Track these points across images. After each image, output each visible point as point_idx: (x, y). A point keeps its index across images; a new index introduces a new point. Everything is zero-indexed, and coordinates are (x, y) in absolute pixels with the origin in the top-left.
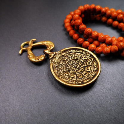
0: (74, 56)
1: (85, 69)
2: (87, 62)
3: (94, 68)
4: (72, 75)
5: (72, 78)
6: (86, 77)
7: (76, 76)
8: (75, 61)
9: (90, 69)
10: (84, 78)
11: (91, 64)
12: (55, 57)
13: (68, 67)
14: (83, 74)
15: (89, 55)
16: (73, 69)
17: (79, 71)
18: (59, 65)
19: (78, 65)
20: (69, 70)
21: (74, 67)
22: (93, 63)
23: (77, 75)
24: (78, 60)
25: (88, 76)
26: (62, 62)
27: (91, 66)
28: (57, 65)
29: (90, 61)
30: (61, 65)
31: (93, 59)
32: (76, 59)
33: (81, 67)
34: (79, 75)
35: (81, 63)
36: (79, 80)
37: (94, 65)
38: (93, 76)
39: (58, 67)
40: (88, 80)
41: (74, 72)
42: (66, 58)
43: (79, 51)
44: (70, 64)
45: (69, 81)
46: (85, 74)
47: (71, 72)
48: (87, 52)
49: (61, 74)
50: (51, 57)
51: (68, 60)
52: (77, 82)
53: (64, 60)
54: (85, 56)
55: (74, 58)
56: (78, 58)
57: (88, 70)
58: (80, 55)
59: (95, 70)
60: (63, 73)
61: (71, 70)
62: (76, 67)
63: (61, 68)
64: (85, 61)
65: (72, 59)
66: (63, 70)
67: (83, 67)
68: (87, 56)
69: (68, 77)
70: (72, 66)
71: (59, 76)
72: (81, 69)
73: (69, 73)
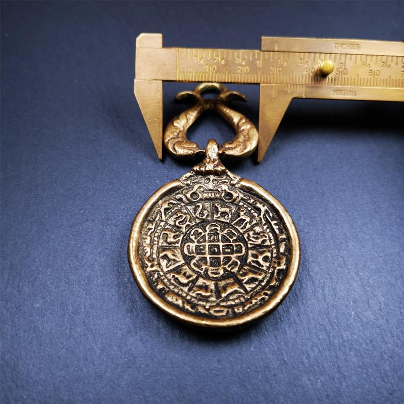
0: (254, 226)
1: (223, 278)
2: (255, 273)
3: (243, 304)
4: (178, 252)
5: (165, 257)
6: (194, 295)
7: (182, 266)
8: (235, 238)
9: (232, 294)
10: (186, 289)
11: (253, 289)
12: (212, 177)
13: (200, 231)
14: (201, 282)
15: (283, 267)
16: (204, 246)
17: (204, 267)
18: (191, 203)
19: (224, 253)
20: (193, 238)
21: (211, 247)
22: (258, 293)
23: (186, 267)
24: (246, 243)
25: (200, 300)
26: (207, 205)
27: (245, 289)
28: (186, 197)
29: (262, 281)
30: (195, 210)
31: (273, 283)
32: (246, 236)
33: (225, 264)
34: (189, 272)
35: (238, 258)
36: (169, 280)
37: (252, 297)
38: (207, 312)
39: (183, 204)
40: (183, 303)
41: (193, 253)
42: (228, 207)
43: (278, 229)
44: (217, 230)
45: (148, 254)
46: (200, 287)
47: (188, 246)
48: (289, 253)
49: (162, 224)
50: (200, 168)
51: (226, 217)
52: (156, 276)
53: (217, 208)
54: (272, 257)
55: (244, 230)
56: (254, 240)
57: (225, 288)
58: (267, 238)
59: (233, 310)
60: (170, 225)
61: (196, 244)
62: (216, 250)
63: (185, 214)
64: (255, 266)
65: (237, 227)
66: (180, 222)
67: (229, 269)
68: (276, 261)
69: (160, 244)
70: (214, 239)
71: (151, 222)
72: (216, 270)
73: (182, 243)
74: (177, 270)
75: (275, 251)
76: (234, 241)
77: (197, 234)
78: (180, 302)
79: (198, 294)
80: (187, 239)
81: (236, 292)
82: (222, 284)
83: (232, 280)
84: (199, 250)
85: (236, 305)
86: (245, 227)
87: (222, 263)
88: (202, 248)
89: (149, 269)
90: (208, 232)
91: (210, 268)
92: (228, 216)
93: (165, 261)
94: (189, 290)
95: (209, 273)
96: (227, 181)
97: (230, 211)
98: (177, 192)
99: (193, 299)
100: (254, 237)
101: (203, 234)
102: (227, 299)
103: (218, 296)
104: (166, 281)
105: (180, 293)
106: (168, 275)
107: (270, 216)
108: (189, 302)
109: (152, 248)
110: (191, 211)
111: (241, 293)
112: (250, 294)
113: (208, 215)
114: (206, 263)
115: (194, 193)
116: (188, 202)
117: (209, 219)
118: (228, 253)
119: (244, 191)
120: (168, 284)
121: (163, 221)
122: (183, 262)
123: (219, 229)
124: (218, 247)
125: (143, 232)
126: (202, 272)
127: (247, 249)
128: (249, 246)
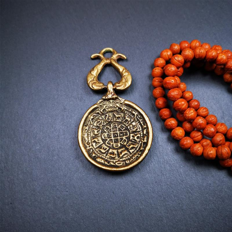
0: (132, 122)
1: (120, 148)
2: (134, 145)
3: (129, 159)
4: (100, 138)
5: (94, 141)
6: (108, 157)
7: (102, 144)
8: (124, 129)
9: (124, 155)
10: (105, 155)
11: (133, 152)
12: (111, 101)
13: (109, 127)
14: (111, 151)
15: (145, 141)
16: (111, 134)
17: (111, 144)
18: (103, 114)
19: (120, 136)
20: (106, 131)
21: (114, 134)
22: (135, 154)
23: (104, 145)
24: (129, 131)
25: (111, 159)
26: (110, 114)
27: (130, 152)
28: (100, 112)
29: (137, 148)
30: (105, 117)
31: (142, 149)
32: (129, 127)
33: (120, 141)
34: (105, 147)
35: (126, 138)
36: (97, 152)
37: (133, 156)
38: (114, 164)
39: (99, 115)
40: (104, 161)
41: (106, 138)
42: (120, 114)
43: (143, 123)
44: (116, 126)
45: (87, 141)
46: (111, 153)
47: (104, 135)
48: (148, 134)
49: (91, 126)
50: (105, 98)
51: (119, 119)
52: (91, 151)
53: (115, 115)
54: (141, 136)
55: (128, 125)
56: (132, 129)
57: (121, 153)
58: (138, 128)
59: (125, 162)
60: (95, 126)
61: (107, 133)
62: (116, 135)
63: (101, 120)
64: (133, 141)
65: (125, 123)
66: (99, 124)
67: (122, 143)
68: (143, 138)
69: (92, 136)
70: (115, 130)
71: (86, 126)
72: (117, 144)
73: (101, 134)
74: (100, 147)
75: (142, 133)
76: (124, 130)
77: (107, 128)
78: (103, 161)
79: (110, 157)
80: (103, 132)
81: (126, 154)
82: (120, 151)
83: (124, 149)
84: (109, 136)
85: (126, 160)
86: (128, 123)
87: (119, 141)
88: (110, 135)
89: (88, 148)
90: (112, 127)
91: (114, 144)
92: (120, 119)
93: (95, 143)
94: (106, 155)
95: (114, 146)
96: (118, 102)
97: (121, 116)
98: (96, 110)
99: (108, 159)
100: (132, 128)
101: (110, 128)
102: (122, 157)
103: (119, 157)
104: (96, 152)
105: (102, 157)
106: (96, 150)
107: (139, 117)
108: (106, 161)
109: (88, 138)
110: (104, 118)
111: (128, 154)
112: (132, 154)
113: (111, 119)
114: (112, 142)
115: (104, 110)
116: (101, 114)
117: (112, 121)
118: (121, 136)
119: (126, 106)
120: (97, 153)
121: (91, 125)
122: (102, 143)
123: (117, 125)
124: (117, 133)
125: (84, 131)
126: (111, 146)
127: (130, 133)
128: (131, 132)
